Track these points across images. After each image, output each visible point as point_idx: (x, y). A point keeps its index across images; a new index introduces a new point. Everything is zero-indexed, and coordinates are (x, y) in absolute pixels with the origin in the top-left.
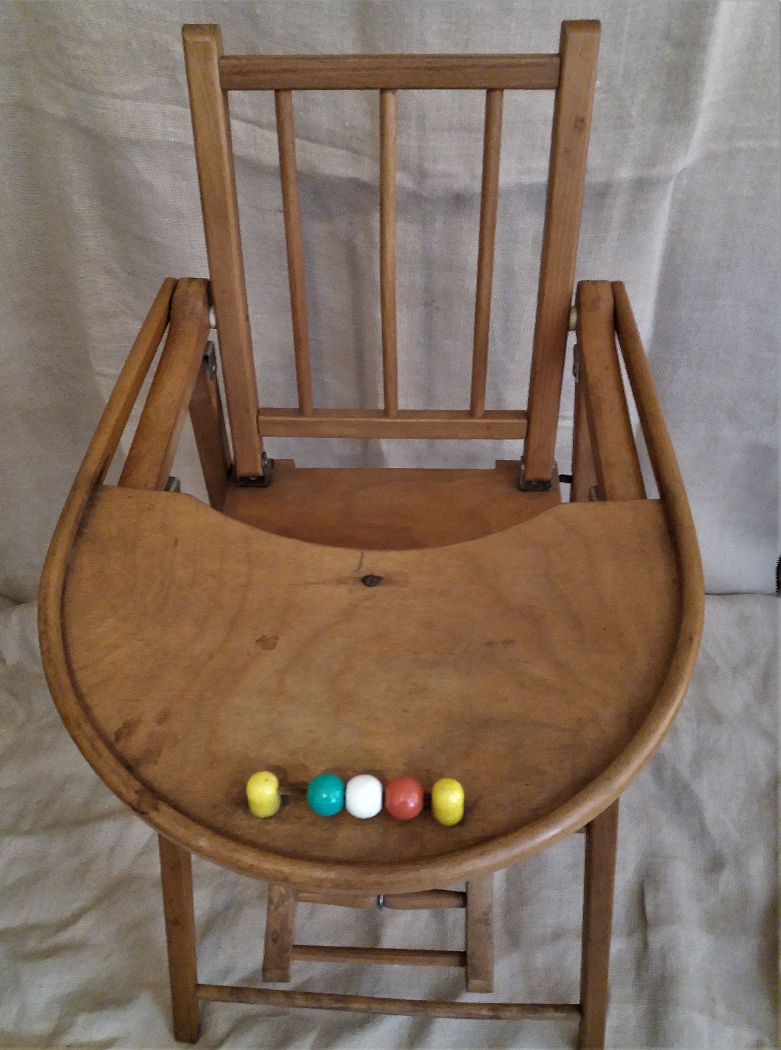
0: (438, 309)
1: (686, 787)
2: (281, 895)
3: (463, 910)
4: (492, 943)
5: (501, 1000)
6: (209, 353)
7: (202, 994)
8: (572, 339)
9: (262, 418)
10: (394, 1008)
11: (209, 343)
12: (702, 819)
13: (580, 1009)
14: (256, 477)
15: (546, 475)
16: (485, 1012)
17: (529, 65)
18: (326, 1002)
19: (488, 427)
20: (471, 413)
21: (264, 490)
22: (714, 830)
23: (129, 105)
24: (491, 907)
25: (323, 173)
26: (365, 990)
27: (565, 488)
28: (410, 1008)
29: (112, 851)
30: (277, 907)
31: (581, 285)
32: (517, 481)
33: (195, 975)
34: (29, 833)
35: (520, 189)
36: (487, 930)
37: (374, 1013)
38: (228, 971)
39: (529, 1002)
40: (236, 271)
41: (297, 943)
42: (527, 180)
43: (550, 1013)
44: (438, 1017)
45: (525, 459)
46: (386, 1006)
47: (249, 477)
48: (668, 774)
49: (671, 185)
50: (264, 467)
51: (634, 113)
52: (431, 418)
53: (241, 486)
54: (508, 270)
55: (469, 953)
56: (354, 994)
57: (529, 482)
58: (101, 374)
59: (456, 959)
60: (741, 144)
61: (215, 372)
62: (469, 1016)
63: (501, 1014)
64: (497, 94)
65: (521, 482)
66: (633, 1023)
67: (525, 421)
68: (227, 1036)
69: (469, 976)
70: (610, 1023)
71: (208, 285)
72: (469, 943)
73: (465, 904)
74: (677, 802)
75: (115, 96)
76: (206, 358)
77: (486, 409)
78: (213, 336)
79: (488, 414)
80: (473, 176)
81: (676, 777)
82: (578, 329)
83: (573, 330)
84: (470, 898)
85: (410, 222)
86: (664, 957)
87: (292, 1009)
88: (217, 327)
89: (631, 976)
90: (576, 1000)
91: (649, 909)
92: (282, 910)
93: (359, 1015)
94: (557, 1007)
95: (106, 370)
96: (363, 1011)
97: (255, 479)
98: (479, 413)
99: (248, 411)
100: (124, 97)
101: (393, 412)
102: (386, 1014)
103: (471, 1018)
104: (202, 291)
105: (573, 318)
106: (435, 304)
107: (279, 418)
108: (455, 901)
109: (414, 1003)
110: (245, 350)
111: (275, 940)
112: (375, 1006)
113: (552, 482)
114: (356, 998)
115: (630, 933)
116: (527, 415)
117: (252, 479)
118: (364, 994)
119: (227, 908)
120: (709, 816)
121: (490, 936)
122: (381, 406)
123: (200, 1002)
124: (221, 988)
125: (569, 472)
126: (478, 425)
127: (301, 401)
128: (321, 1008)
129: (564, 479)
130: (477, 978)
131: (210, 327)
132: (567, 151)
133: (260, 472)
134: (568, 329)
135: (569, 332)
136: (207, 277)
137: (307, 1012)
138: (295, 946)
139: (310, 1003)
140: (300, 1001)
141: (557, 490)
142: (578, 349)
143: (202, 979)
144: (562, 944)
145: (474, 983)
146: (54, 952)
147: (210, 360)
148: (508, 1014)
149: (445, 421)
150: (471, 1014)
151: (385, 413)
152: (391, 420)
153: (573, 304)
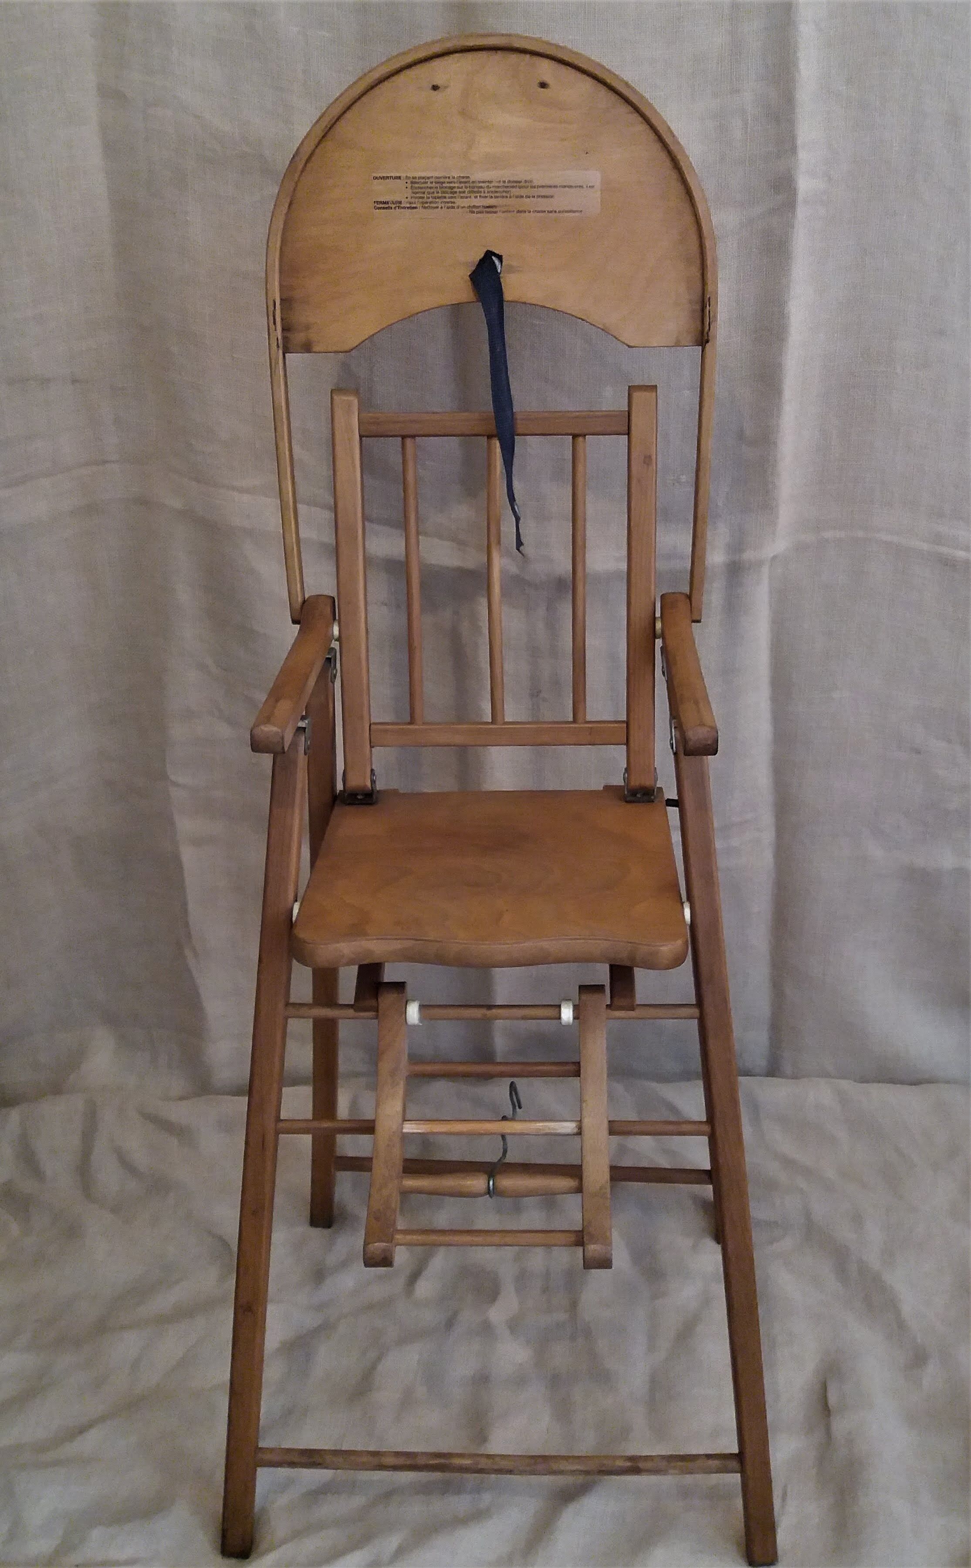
0: (544, 700)
6: (332, 658)
8: (659, 643)
9: (373, 727)
11: (331, 650)
12: (898, 1312)
13: (740, 1456)
14: (364, 794)
15: (649, 782)
16: (621, 1463)
17: (602, 416)
19: (590, 732)
20: (573, 722)
21: (371, 807)
23: (246, 498)
27: (673, 812)
30: (379, 1190)
31: (664, 597)
32: (625, 796)
45: (627, 769)
47: (356, 795)
49: (765, 570)
50: (372, 784)
51: (720, 504)
53: (349, 804)
57: (634, 794)
60: (828, 534)
61: (335, 677)
63: (641, 1465)
64: (581, 439)
65: (626, 792)
67: (625, 730)
71: (333, 601)
75: (234, 488)
76: (329, 660)
78: (335, 645)
79: (592, 725)
81: (865, 1270)
82: (664, 634)
83: (659, 638)
84: (585, 1173)
88: (339, 637)
90: (734, 1452)
92: (385, 1192)
97: (362, 795)
98: (581, 722)
99: (362, 721)
100: (242, 490)
101: (500, 723)
105: (659, 625)
107: (390, 727)
108: (570, 1183)
111: (377, 1219)
113: (655, 791)
116: (627, 725)
117: (360, 795)
120: (907, 1309)
124: (289, 1451)
125: (675, 797)
126: (580, 730)
127: (412, 714)
129: (670, 803)
131: (333, 636)
132: (639, 481)
134: (655, 637)
135: (656, 640)
136: (334, 594)
141: (666, 814)
147: (331, 663)
149: (549, 726)
150: (603, 1465)
151: (493, 722)
152: (499, 726)
153: (658, 614)
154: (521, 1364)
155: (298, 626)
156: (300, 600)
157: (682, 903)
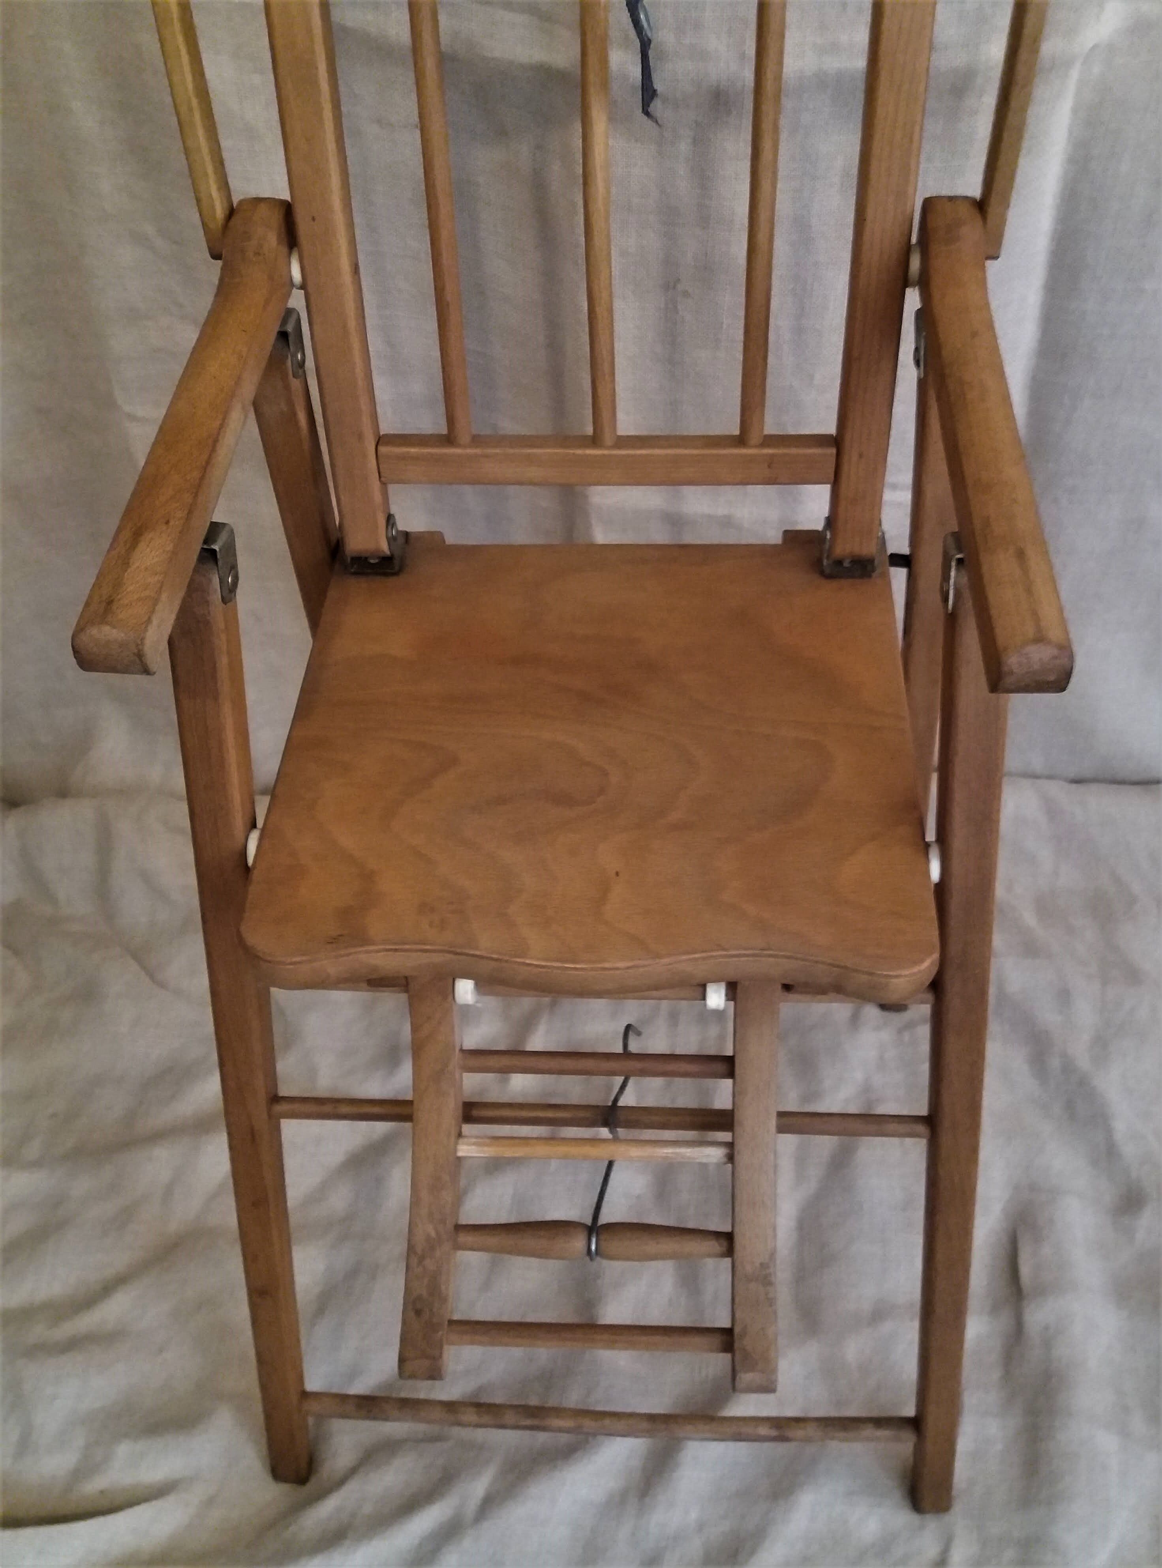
1: (1083, 1082)
2: (428, 1239)
3: (728, 1261)
4: (775, 1313)
5: (790, 1412)
6: (290, 328)
7: (314, 1406)
8: (913, 300)
9: (383, 449)
10: (621, 1425)
11: (289, 312)
12: (1109, 1131)
13: (916, 1424)
14: (379, 558)
15: (868, 549)
16: (763, 1431)
18: (510, 1417)
19: (771, 462)
20: (741, 440)
21: (392, 581)
22: (1129, 1150)
24: (773, 1254)
25: (489, 55)
26: (573, 1398)
27: (899, 577)
28: (645, 1425)
29: (169, 1191)
30: (422, 1259)
31: (929, 204)
32: (820, 561)
33: (301, 1379)
34: (36, 1164)
35: (821, 81)
36: (767, 1294)
37: (588, 1434)
38: (353, 1374)
39: (834, 1413)
40: (335, 182)
41: (456, 1317)
42: (833, 64)
43: (869, 1431)
44: (689, 1439)
45: (830, 522)
46: (607, 1422)
47: (366, 558)
48: (1055, 1063)
49: (1074, 74)
50: (391, 540)
52: (671, 447)
53: (356, 574)
54: (801, 224)
55: (737, 1330)
56: (556, 1405)
57: (839, 562)
58: (132, 418)
59: (717, 1340)
61: (302, 364)
62: (738, 1438)
63: (789, 1433)
65: (825, 562)
66: (999, 1447)
67: (834, 451)
68: (352, 1472)
69: (738, 1368)
70: (964, 1444)
71: (287, 210)
72: (737, 1315)
73: (730, 1252)
74: (1070, 1107)
76: (283, 335)
77: (766, 432)
78: (297, 301)
79: (771, 441)
80: (743, 56)
81: (1069, 1068)
82: (924, 284)
83: (913, 285)
84: (738, 1240)
85: (636, 141)
86: (1047, 1344)
87: (456, 1431)
88: (303, 287)
89: (996, 1375)
90: (910, 1411)
91: (1025, 1271)
92: (429, 1264)
93: (564, 1438)
94: (879, 1422)
95: (140, 413)
96: (568, 1431)
97: (377, 561)
98: (754, 437)
99: (360, 437)
101: (608, 439)
102: (607, 1435)
103: (740, 1440)
104: (276, 218)
105: (915, 263)
106: (680, 287)
107: (413, 450)
108: (714, 1246)
109: (652, 1418)
110: (352, 324)
111: (418, 1313)
112: (588, 1424)
113: (876, 562)
114: (558, 1411)
115: (994, 1310)
116: (836, 442)
117: (372, 561)
118: (572, 1405)
119: (353, 1273)
120: (1120, 1127)
121: (771, 1302)
122: (589, 430)
123: (311, 1420)
124: (343, 1398)
125: (905, 550)
126: (751, 459)
127: (451, 420)
128: (503, 1427)
129: (898, 560)
130: (752, 1369)
131: (292, 284)
133: (384, 547)
134: (906, 283)
135: (907, 289)
136: (286, 196)
137: (480, 1435)
138: (451, 1322)
139: (486, 1419)
140: (470, 1416)
141: (886, 577)
142: (924, 317)
143: (313, 1384)
144: (887, 1327)
145: (746, 1377)
146: (72, 1345)
147: (291, 339)
148: (800, 1433)
149: (695, 452)
150: (740, 1434)
151: (595, 440)
152: (606, 452)
153: (914, 240)
154: (638, 1197)
155: (219, 263)
156: (220, 212)
157: (927, 845)
